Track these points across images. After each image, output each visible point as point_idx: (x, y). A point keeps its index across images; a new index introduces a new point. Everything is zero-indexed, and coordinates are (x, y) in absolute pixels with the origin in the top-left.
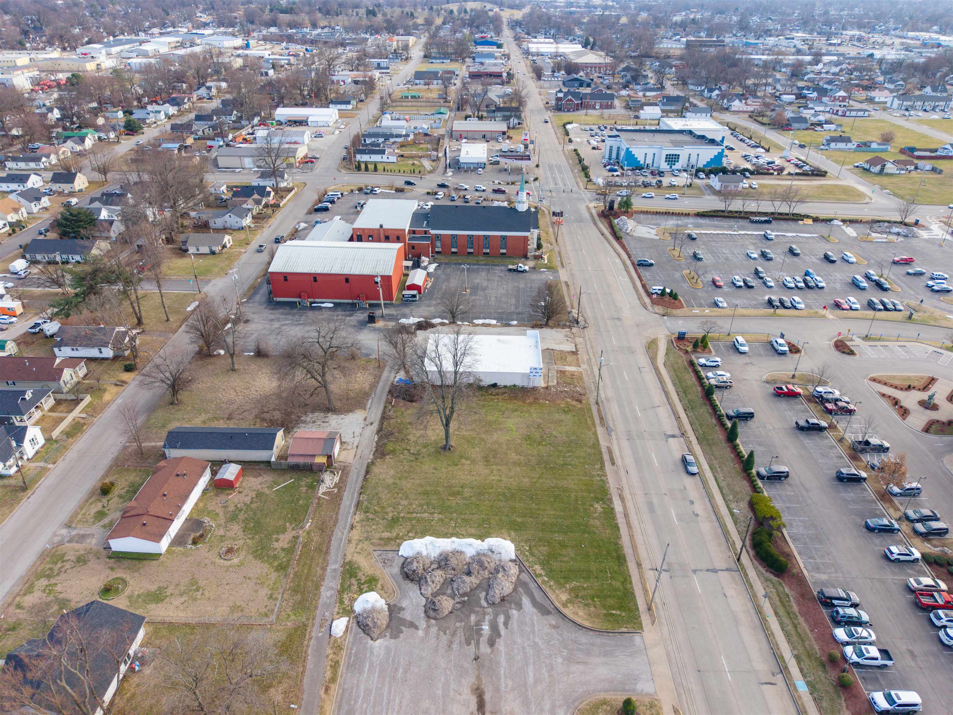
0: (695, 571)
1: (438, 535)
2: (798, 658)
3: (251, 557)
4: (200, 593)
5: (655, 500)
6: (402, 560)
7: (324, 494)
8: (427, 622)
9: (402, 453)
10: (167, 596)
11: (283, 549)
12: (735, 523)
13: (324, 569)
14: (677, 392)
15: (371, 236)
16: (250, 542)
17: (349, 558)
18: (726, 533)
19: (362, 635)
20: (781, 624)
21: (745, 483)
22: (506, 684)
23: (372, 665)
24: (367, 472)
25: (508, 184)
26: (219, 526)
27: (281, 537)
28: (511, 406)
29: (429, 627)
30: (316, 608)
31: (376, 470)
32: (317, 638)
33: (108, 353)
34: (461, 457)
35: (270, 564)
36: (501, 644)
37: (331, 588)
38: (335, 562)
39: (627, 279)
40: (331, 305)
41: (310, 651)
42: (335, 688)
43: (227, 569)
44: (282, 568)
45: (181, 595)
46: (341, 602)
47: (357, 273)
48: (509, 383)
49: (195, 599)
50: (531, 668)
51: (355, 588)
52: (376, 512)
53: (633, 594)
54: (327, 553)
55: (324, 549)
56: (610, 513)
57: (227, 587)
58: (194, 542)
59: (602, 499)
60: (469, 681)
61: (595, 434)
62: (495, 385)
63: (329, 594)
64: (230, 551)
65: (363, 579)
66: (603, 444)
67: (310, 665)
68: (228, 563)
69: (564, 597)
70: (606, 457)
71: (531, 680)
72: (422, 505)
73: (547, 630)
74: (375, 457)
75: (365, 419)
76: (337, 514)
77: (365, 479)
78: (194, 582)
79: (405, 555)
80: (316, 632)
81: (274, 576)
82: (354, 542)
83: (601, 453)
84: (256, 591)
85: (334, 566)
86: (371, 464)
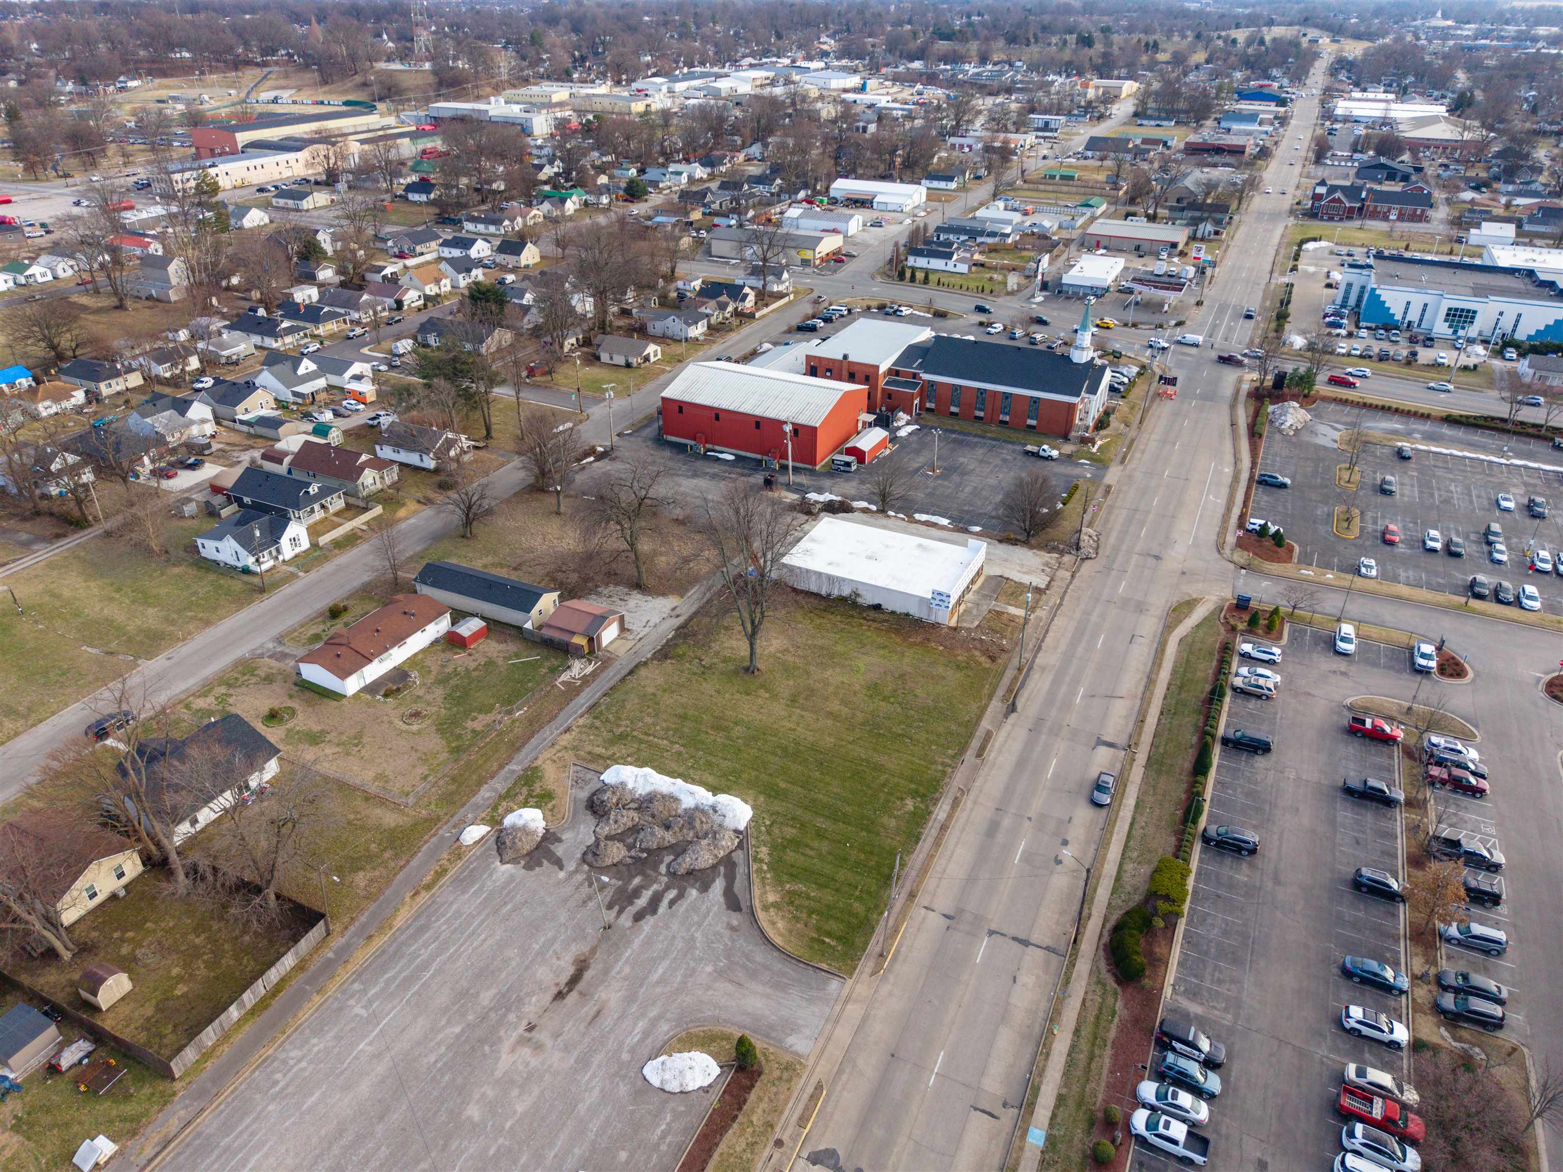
0: (991, 933)
1: (661, 770)
3: (434, 728)
4: (357, 749)
5: (1006, 822)
6: (599, 785)
7: (563, 683)
8: (579, 865)
9: (690, 662)
10: (324, 741)
11: (474, 731)
12: (1114, 891)
13: (501, 767)
14: (1169, 684)
15: (830, 370)
16: (443, 711)
17: (539, 762)
18: (1086, 899)
19: (494, 853)
20: (1073, 1048)
21: (1170, 840)
22: (622, 968)
23: (481, 889)
24: (631, 672)
25: (1126, 325)
26: (423, 684)
27: (481, 717)
28: (880, 640)
29: (576, 871)
30: (464, 805)
31: (643, 672)
32: (442, 837)
33: (430, 463)
34: (762, 686)
35: (449, 743)
36: (649, 923)
37: (495, 790)
38: (518, 763)
39: (1222, 502)
41: (424, 848)
42: (424, 897)
43: (401, 733)
44: (457, 751)
45: (338, 745)
46: (495, 808)
47: (772, 416)
48: (900, 608)
49: (348, 754)
50: (666, 963)
51: (521, 798)
52: (607, 720)
53: (873, 929)
54: (518, 750)
55: (518, 745)
56: (920, 818)
57: (388, 752)
58: (386, 695)
59: (923, 796)
60: (579, 949)
61: (983, 710)
62: (877, 607)
63: (488, 795)
64: (416, 715)
65: (538, 791)
66: (986, 724)
67: (414, 863)
68: (405, 727)
69: (771, 898)
70: (975, 744)
72: (668, 729)
73: (720, 928)
74: (654, 657)
75: (673, 609)
76: (561, 710)
77: (623, 680)
78: (359, 736)
79: (607, 781)
80: (445, 832)
81: (444, 756)
82: (557, 747)
83: (971, 735)
84: (414, 767)
85: (515, 767)
86: (641, 664)
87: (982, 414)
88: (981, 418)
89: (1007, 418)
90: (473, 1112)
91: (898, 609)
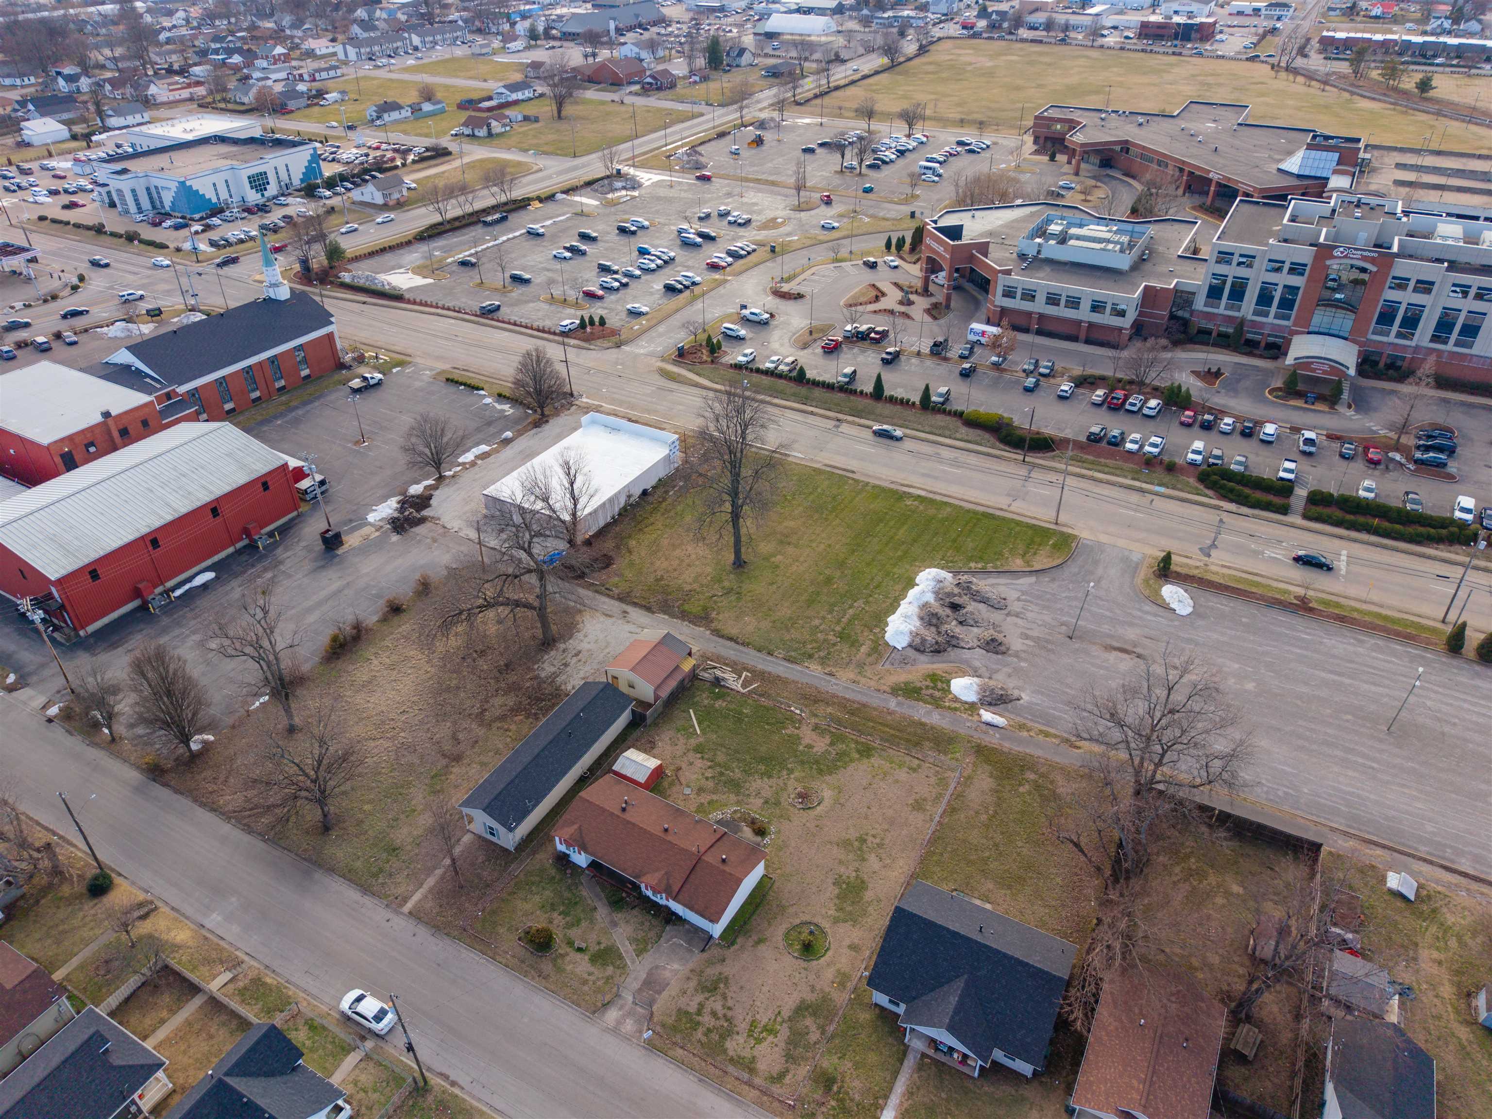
0: (1024, 487)
2: (1133, 479)
3: (827, 778)
4: (870, 839)
5: (923, 471)
6: (909, 649)
7: (745, 686)
8: (1009, 656)
9: (716, 602)
10: (857, 877)
11: (831, 744)
12: (981, 444)
13: (893, 713)
15: (92, 444)
16: (796, 774)
17: (885, 688)
19: (1009, 706)
21: (939, 417)
24: (731, 639)
26: (738, 803)
27: (806, 741)
30: (954, 732)
31: (732, 631)
32: (1001, 739)
34: (766, 557)
35: (851, 761)
37: (929, 713)
38: (888, 700)
40: (210, 575)
41: (1021, 749)
43: (839, 804)
44: (866, 752)
45: (864, 859)
46: (956, 709)
47: (227, 489)
49: (880, 845)
51: (937, 694)
52: (816, 648)
53: (1035, 525)
54: (864, 705)
55: (856, 706)
56: (924, 500)
57: (874, 809)
58: (761, 834)
59: (901, 496)
60: (1095, 650)
62: (645, 493)
63: (936, 717)
64: (803, 796)
65: (928, 684)
68: (827, 803)
69: (1019, 562)
70: (840, 472)
71: (1108, 613)
72: (831, 610)
73: (1054, 586)
74: (702, 626)
75: (608, 616)
76: (795, 682)
77: (743, 644)
78: (846, 844)
79: (905, 644)
80: (993, 739)
81: (876, 760)
82: (859, 678)
84: (896, 782)
85: (892, 703)
86: (717, 633)
87: (257, 394)
88: (259, 398)
89: (282, 383)
91: (653, 482)
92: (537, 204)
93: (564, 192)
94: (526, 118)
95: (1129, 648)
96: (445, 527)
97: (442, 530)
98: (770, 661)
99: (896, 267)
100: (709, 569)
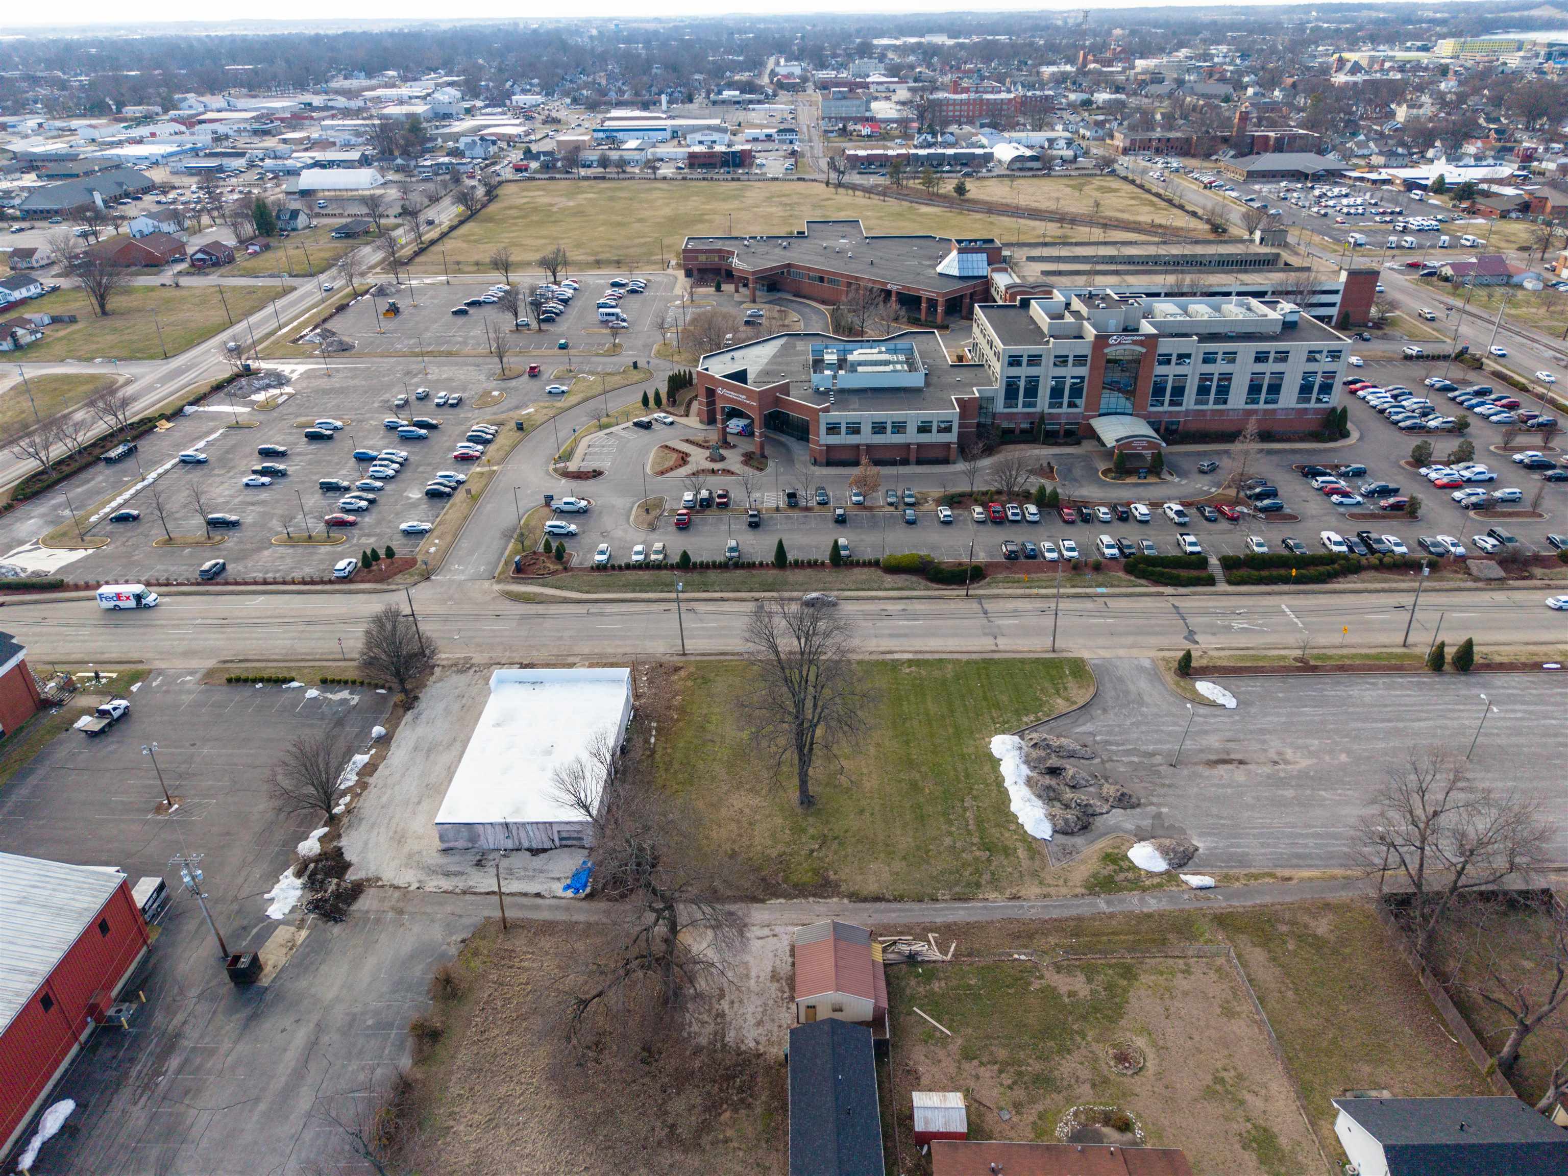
1: (1005, 800)
2: (1075, 587)
3: (1123, 1022)
4: (1224, 1074)
5: (889, 632)
6: (1057, 836)
7: (944, 950)
8: (1145, 805)
9: (821, 858)
10: (1255, 1127)
11: (1090, 980)
13: (1112, 916)
16: (1091, 1035)
17: (1077, 892)
19: (1196, 860)
21: (856, 570)
23: (1232, 846)
24: (876, 900)
26: (1069, 1101)
27: (1063, 990)
29: (1152, 804)
30: (1182, 911)
31: (869, 889)
32: (1227, 899)
34: (830, 784)
35: (1125, 990)
37: (1142, 900)
38: (1096, 903)
40: (66, 1107)
41: (1249, 903)
42: (1280, 872)
43: (1161, 1049)
44: (1128, 973)
45: (1242, 1103)
46: (1160, 885)
47: (56, 956)
49: (1240, 1077)
51: (1130, 875)
53: (1039, 659)
54: (1077, 920)
55: (1073, 923)
56: (922, 663)
57: (1197, 1038)
58: (1125, 1126)
60: (1204, 770)
63: (1153, 902)
64: (1122, 1058)
65: (1112, 867)
67: (1268, 900)
68: (1151, 1054)
71: (1178, 729)
72: (949, 821)
73: (1111, 716)
74: (833, 895)
76: (989, 924)
77: (899, 899)
78: (1209, 1094)
79: (1050, 832)
80: (1220, 903)
81: (1146, 979)
82: (1046, 890)
84: (1185, 994)
85: (1102, 904)
86: (855, 897)
90: (1343, 757)
91: (623, 735)
92: (165, 425)
93: (191, 404)
94: (55, 320)
95: (1226, 757)
96: (397, 888)
97: (397, 894)
98: (942, 909)
99: (672, 423)
100: (779, 821)
